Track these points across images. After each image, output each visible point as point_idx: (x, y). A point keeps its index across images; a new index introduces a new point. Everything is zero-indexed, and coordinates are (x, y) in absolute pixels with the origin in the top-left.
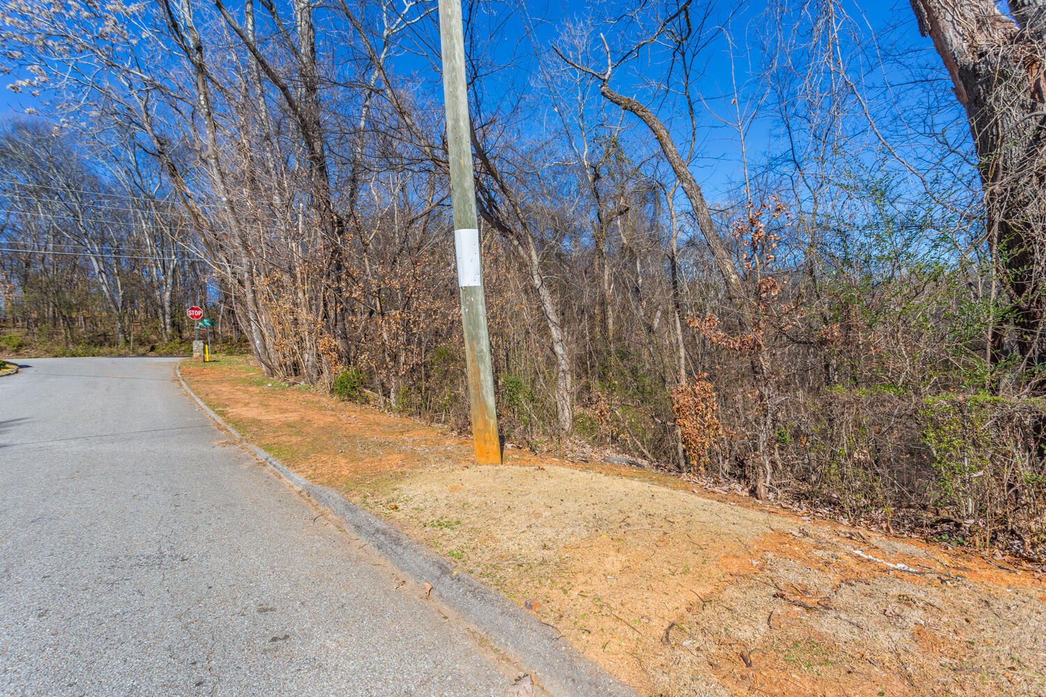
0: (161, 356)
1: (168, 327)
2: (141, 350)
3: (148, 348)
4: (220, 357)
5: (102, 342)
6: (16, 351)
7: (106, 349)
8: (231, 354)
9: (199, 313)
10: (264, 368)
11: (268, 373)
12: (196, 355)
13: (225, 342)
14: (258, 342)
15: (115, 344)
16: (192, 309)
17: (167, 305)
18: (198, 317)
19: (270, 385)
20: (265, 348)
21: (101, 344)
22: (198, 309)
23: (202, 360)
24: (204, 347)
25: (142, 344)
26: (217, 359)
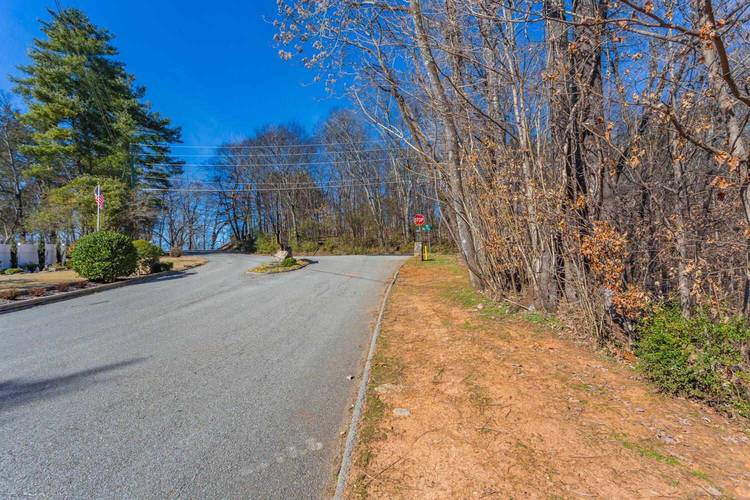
0: (402, 254)
1: (407, 233)
2: (392, 250)
3: (396, 248)
4: (437, 256)
5: (371, 244)
6: (331, 251)
7: (373, 250)
8: (446, 252)
9: (421, 219)
10: (472, 276)
11: (476, 282)
12: (416, 254)
13: (443, 243)
14: (464, 241)
15: (378, 246)
16: (417, 217)
17: (406, 217)
18: (421, 223)
19: (480, 306)
20: (473, 249)
21: (370, 246)
22: (421, 217)
23: (420, 259)
24: (423, 248)
25: (392, 245)
26: (434, 258)
